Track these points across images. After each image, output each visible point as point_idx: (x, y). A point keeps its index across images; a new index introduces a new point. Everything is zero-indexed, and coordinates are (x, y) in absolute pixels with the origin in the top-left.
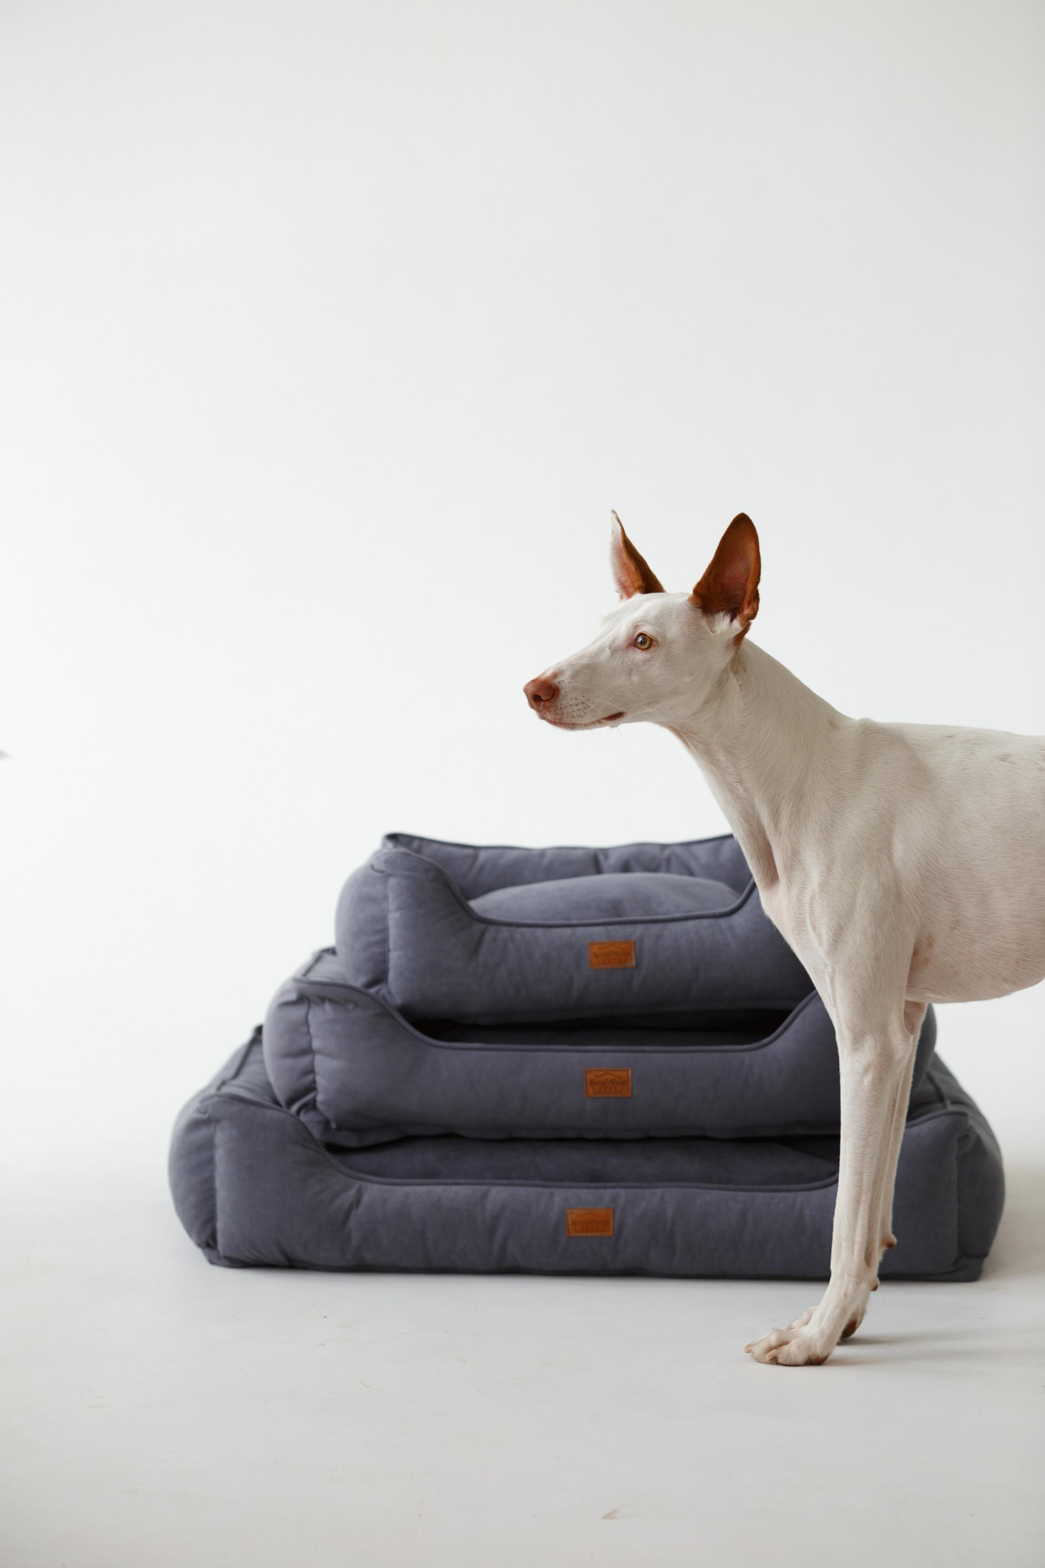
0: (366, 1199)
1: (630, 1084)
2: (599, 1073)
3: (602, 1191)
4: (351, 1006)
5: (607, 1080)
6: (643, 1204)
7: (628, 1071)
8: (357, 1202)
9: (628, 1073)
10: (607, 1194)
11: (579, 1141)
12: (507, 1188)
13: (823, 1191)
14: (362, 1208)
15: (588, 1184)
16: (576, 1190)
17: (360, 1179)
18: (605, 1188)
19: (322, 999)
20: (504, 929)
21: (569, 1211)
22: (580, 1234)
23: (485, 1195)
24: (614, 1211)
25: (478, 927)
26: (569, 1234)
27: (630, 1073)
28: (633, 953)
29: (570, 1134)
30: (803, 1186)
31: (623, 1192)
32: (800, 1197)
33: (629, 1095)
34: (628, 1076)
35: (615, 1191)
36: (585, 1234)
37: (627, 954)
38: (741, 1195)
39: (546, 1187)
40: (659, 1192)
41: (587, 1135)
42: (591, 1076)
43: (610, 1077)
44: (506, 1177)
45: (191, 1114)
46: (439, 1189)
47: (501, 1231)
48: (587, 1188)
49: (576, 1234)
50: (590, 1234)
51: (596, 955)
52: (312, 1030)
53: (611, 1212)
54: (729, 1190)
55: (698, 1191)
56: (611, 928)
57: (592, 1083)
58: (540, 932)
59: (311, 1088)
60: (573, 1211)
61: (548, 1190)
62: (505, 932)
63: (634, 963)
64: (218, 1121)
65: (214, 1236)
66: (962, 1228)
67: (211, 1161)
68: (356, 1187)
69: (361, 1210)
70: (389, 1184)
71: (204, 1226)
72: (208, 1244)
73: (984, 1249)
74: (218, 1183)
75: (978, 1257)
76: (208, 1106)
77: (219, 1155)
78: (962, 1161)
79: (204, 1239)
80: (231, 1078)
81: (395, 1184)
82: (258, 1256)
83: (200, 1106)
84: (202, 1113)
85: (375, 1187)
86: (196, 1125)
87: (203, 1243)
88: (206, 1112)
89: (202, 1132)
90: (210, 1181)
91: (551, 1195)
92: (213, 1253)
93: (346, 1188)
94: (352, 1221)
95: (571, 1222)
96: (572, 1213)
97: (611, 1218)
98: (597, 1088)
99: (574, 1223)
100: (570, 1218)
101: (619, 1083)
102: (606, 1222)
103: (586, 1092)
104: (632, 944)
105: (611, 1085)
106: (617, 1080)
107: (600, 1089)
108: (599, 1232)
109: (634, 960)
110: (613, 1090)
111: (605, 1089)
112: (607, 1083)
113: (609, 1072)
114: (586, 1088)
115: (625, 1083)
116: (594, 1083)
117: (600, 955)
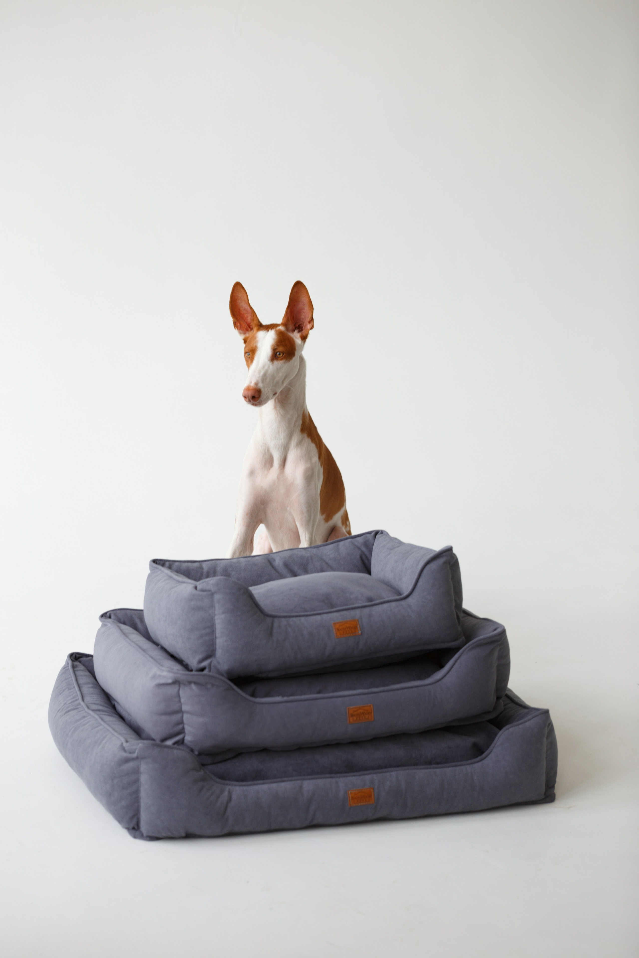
1: (373, 713)
2: (355, 709)
3: (363, 777)
4: (209, 686)
6: (388, 784)
8: (230, 799)
10: (367, 778)
12: (312, 781)
16: (349, 778)
19: (190, 683)
20: (283, 619)
22: (357, 805)
24: (373, 789)
25: (269, 620)
26: (351, 805)
28: (358, 626)
31: (375, 776)
32: (469, 768)
33: (373, 720)
34: (372, 709)
35: (371, 776)
36: (359, 804)
37: (355, 628)
39: (331, 778)
40: (394, 774)
42: (351, 712)
43: (361, 711)
44: (309, 773)
47: (312, 807)
49: (354, 805)
50: (362, 804)
51: (338, 630)
52: (182, 700)
53: (372, 790)
56: (342, 613)
58: (303, 619)
59: (182, 730)
61: (334, 779)
62: (284, 621)
63: (360, 632)
64: (143, 758)
65: (138, 824)
66: (547, 773)
67: (137, 781)
68: (227, 790)
69: (233, 803)
70: (245, 786)
71: (132, 818)
72: (134, 828)
73: (554, 782)
74: (143, 794)
75: (553, 787)
76: (135, 750)
77: (144, 778)
78: (547, 737)
79: (132, 825)
80: (83, 700)
81: (248, 785)
82: (169, 834)
83: (126, 748)
84: (130, 753)
85: (237, 788)
86: (127, 760)
87: (131, 828)
88: (134, 752)
89: (131, 765)
90: (137, 792)
91: (337, 783)
92: (137, 833)
93: (222, 792)
94: (229, 811)
95: (351, 798)
96: (351, 793)
97: (372, 793)
98: (355, 718)
99: (353, 798)
100: (350, 796)
101: (367, 714)
102: (370, 796)
103: (349, 721)
104: (357, 621)
105: (363, 715)
106: (366, 712)
107: (357, 718)
108: (367, 802)
109: (359, 630)
110: (364, 718)
111: (360, 718)
112: (360, 715)
113: (362, 708)
114: (349, 719)
115: (370, 713)
116: (353, 715)
117: (341, 629)
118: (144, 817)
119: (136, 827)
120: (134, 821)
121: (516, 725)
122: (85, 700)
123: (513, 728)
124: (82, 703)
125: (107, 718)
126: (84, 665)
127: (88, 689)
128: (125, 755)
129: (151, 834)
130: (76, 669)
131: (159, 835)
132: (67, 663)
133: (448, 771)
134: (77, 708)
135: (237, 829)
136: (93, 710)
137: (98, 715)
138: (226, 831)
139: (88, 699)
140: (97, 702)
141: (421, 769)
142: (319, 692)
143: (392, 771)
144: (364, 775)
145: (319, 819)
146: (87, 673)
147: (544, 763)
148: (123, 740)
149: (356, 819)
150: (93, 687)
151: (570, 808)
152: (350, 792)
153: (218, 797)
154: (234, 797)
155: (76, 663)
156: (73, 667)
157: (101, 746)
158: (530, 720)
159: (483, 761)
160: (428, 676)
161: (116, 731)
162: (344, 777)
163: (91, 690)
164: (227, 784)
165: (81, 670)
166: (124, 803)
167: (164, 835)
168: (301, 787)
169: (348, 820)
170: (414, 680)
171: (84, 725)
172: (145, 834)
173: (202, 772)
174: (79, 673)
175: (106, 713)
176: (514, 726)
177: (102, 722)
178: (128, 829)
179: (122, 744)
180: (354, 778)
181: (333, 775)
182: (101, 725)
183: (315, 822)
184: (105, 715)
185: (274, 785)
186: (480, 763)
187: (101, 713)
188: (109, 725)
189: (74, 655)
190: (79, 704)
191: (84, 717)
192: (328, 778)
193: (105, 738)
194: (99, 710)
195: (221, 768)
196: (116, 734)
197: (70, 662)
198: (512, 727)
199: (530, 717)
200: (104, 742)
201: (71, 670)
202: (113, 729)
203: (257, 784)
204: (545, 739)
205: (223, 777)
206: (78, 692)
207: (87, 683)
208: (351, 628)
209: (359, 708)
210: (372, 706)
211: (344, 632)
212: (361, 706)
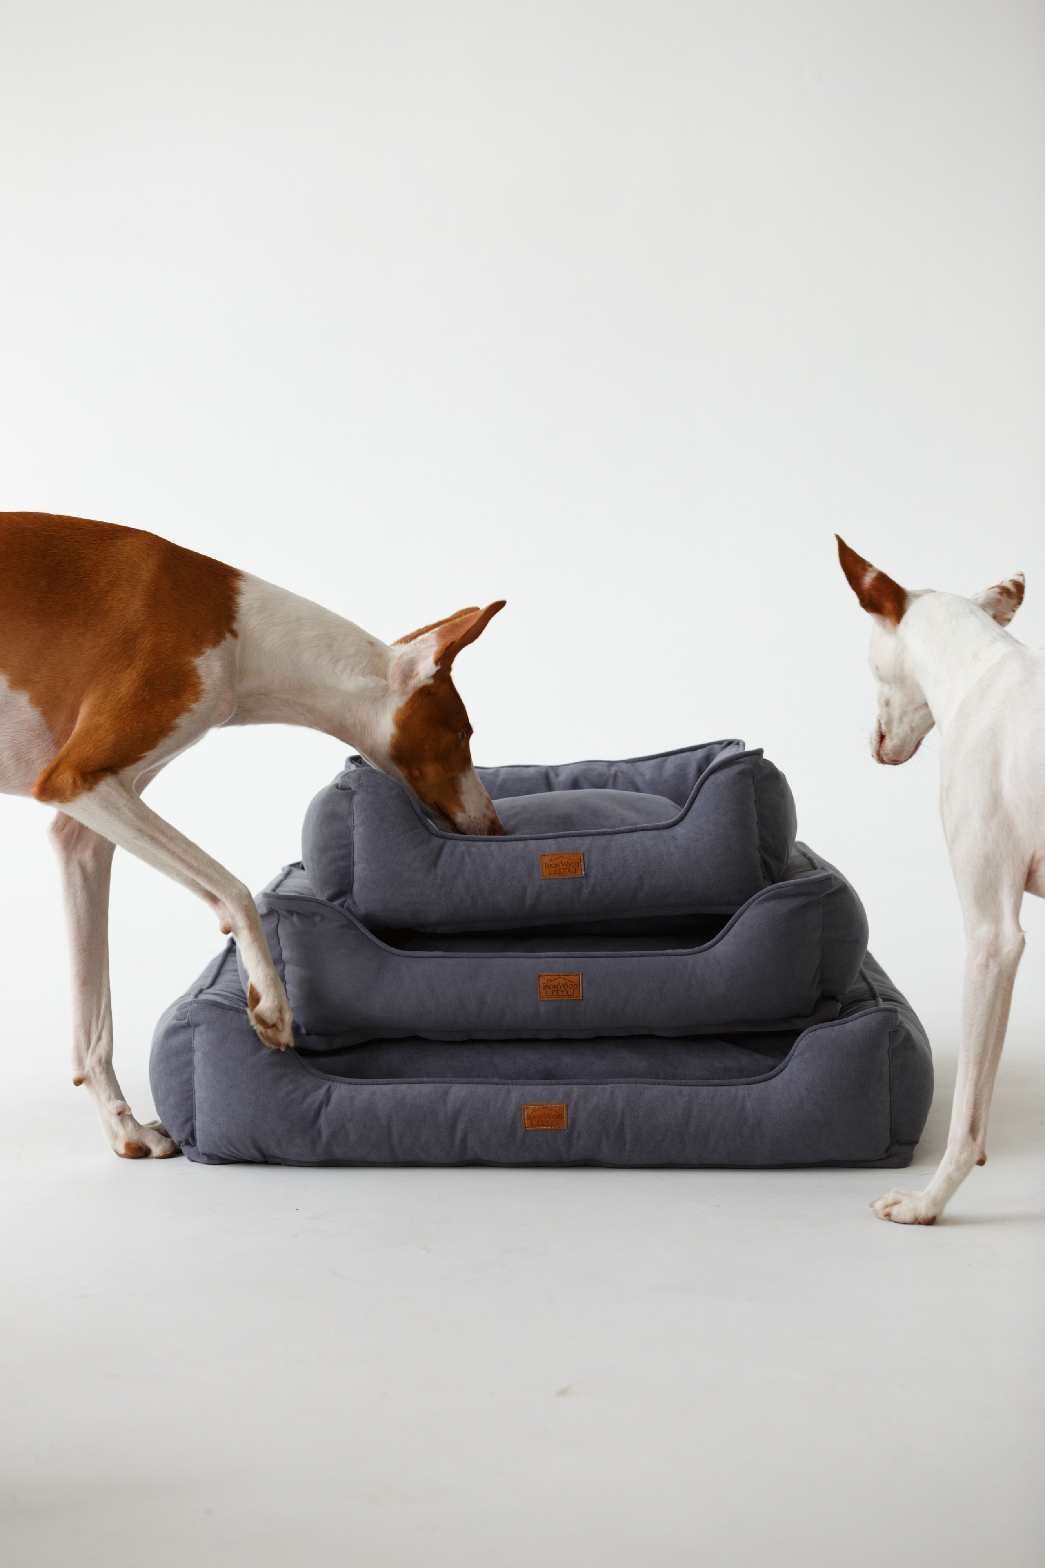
0: (335, 1097)
1: (581, 986)
2: (551, 978)
3: (556, 1087)
4: (318, 920)
5: (559, 984)
6: (595, 1099)
7: (578, 975)
8: (327, 1100)
9: (579, 977)
10: (561, 1090)
11: (534, 1041)
12: (467, 1086)
13: (763, 1084)
14: (330, 1107)
15: (543, 1081)
16: (531, 1087)
17: (329, 1080)
18: (559, 1084)
21: (525, 1107)
22: (536, 1128)
23: (446, 1093)
24: (567, 1106)
25: (436, 841)
26: (526, 1128)
27: (581, 977)
28: (582, 864)
29: (526, 1035)
30: (745, 1080)
32: (742, 1090)
33: (581, 998)
34: (579, 979)
35: (569, 1087)
36: (541, 1128)
38: (686, 1090)
39: (503, 1084)
40: (609, 1087)
41: (542, 1036)
42: (543, 981)
43: (562, 981)
44: (465, 1075)
45: (170, 1021)
46: (403, 1087)
47: (461, 1126)
48: (542, 1085)
49: (532, 1128)
50: (545, 1128)
51: (547, 866)
52: (282, 943)
53: (564, 1107)
54: (675, 1085)
55: (646, 1086)
57: (545, 988)
58: (494, 845)
60: (530, 1107)
61: (505, 1087)
62: (462, 846)
63: (583, 873)
64: (196, 1025)
66: (894, 1117)
67: (189, 1064)
68: (325, 1086)
70: (357, 1084)
71: (184, 1125)
72: (187, 1142)
74: (198, 1084)
76: (187, 1012)
77: (198, 1057)
78: (893, 1055)
81: (361, 1084)
83: (177, 1013)
84: (181, 1019)
85: (344, 1086)
86: (176, 1031)
88: (185, 1018)
89: (182, 1036)
90: (189, 1082)
91: (509, 1092)
93: (315, 1088)
94: (323, 1118)
95: (527, 1117)
96: (528, 1109)
97: (564, 1112)
98: (550, 992)
99: (530, 1117)
100: (527, 1113)
101: (571, 987)
102: (560, 1117)
103: (540, 995)
104: (581, 854)
105: (563, 988)
106: (569, 983)
107: (553, 993)
108: (553, 1125)
109: (583, 870)
110: (565, 993)
111: (557, 993)
112: (559, 987)
113: (561, 976)
114: (540, 992)
115: (576, 987)
116: (547, 987)
117: (551, 866)
118: (201, 1120)
128: (174, 1022)
133: (703, 1092)
135: (339, 1153)
138: (320, 1153)
145: (476, 1150)
153: (307, 1095)
166: (172, 1100)
203: (378, 1083)
208: (568, 865)
209: (558, 977)
210: (580, 975)
211: (555, 871)
212: (561, 974)
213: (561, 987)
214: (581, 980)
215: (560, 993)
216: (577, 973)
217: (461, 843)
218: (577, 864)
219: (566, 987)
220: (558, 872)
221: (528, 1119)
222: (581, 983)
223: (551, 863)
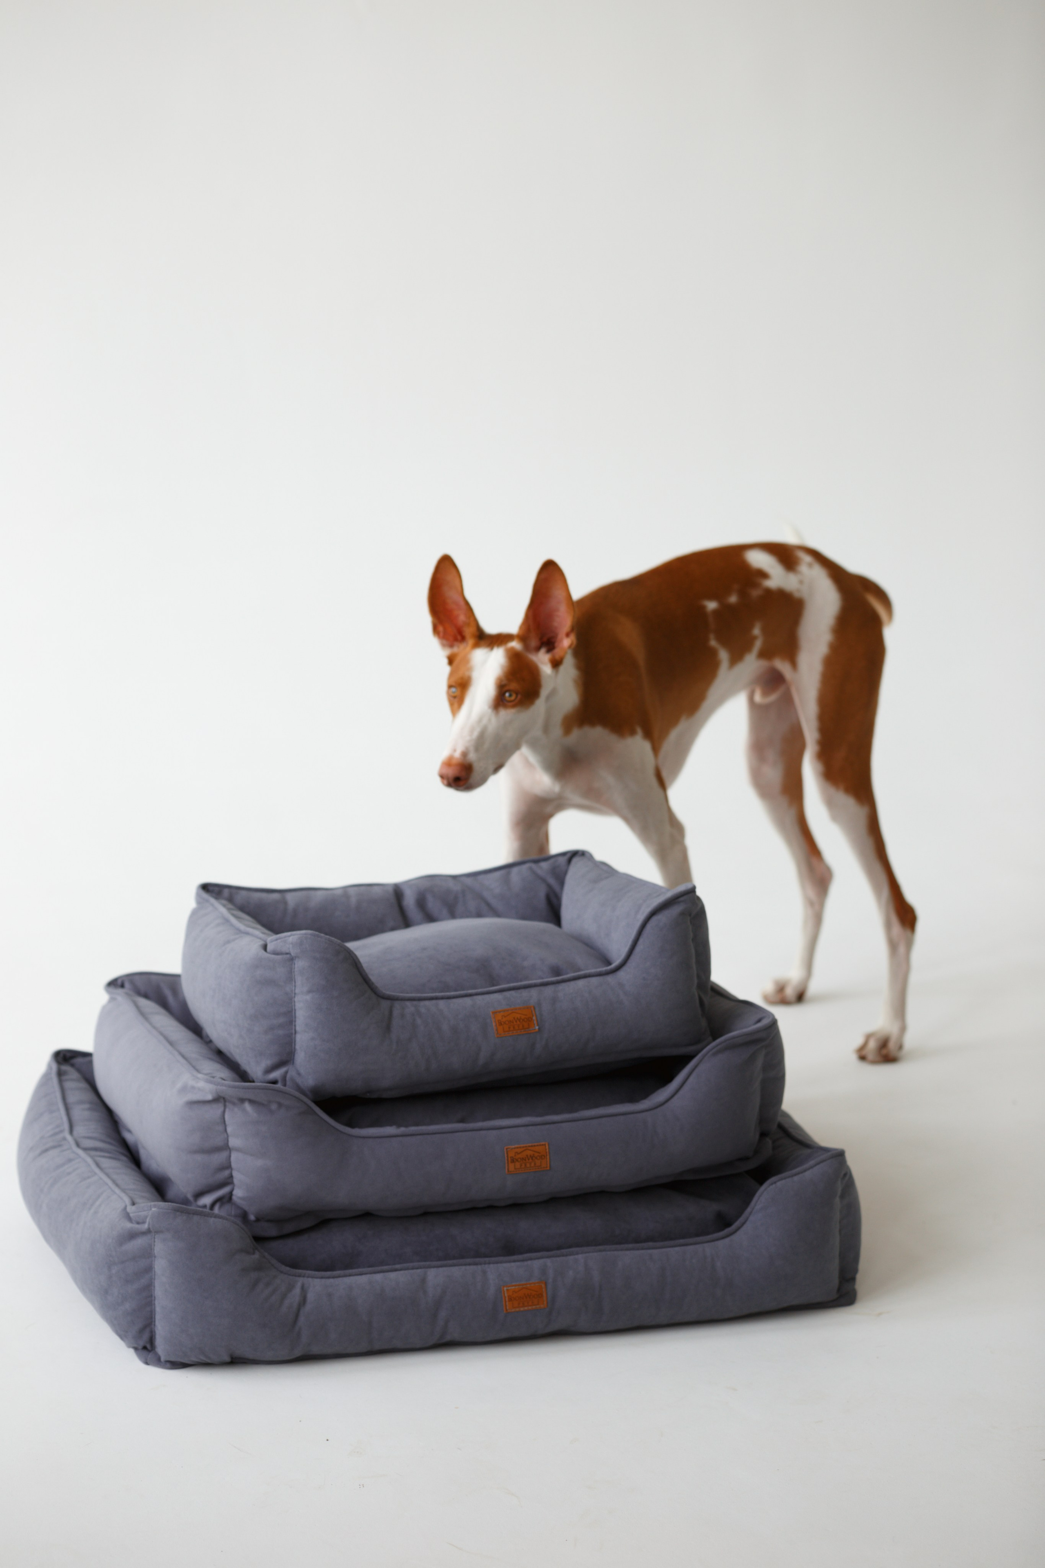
1: (548, 1157)
2: (519, 1150)
4: (274, 1107)
5: (527, 1155)
6: (570, 1274)
7: (545, 1145)
8: (304, 1300)
9: (546, 1147)
10: (535, 1265)
12: (441, 1269)
16: (505, 1265)
19: (242, 1100)
22: (517, 1310)
23: (425, 1278)
24: (546, 1284)
25: (385, 1005)
26: (508, 1310)
27: (547, 1147)
28: (534, 1018)
31: (548, 1262)
32: (710, 1248)
33: (548, 1168)
34: (546, 1149)
35: (542, 1261)
36: (522, 1309)
38: (656, 1252)
39: (476, 1264)
40: (581, 1258)
42: (511, 1154)
43: (529, 1153)
44: (438, 1256)
48: (517, 1261)
49: (513, 1310)
50: (526, 1308)
51: (500, 1023)
52: (229, 1130)
53: (543, 1286)
54: (645, 1249)
55: (620, 1255)
56: (508, 994)
57: (513, 1161)
58: (442, 1004)
59: (229, 1181)
60: (509, 1288)
61: (479, 1267)
62: (410, 1007)
63: (537, 1027)
64: (157, 1232)
65: (152, 1340)
66: (842, 1256)
67: (149, 1269)
68: (299, 1285)
69: (308, 1307)
70: (329, 1278)
71: (141, 1331)
72: (145, 1348)
73: (855, 1270)
74: (159, 1291)
75: (853, 1279)
76: (146, 1217)
77: (160, 1265)
78: (842, 1197)
79: (141, 1343)
80: (71, 1131)
81: (334, 1277)
82: (203, 1359)
83: (131, 1215)
84: (138, 1223)
85: (317, 1281)
86: (132, 1236)
87: (140, 1347)
88: (144, 1222)
89: (139, 1242)
90: (149, 1287)
91: (484, 1272)
92: (151, 1356)
93: (291, 1287)
94: (302, 1320)
95: (507, 1299)
96: (507, 1290)
97: (544, 1290)
99: (510, 1299)
100: (506, 1295)
101: (538, 1158)
102: (540, 1296)
103: (508, 1169)
104: (532, 1009)
105: (531, 1160)
106: (536, 1154)
107: (521, 1165)
108: (535, 1305)
109: (536, 1025)
110: (533, 1164)
111: (526, 1165)
112: (527, 1159)
113: (530, 1148)
114: (508, 1166)
115: (543, 1157)
116: (515, 1160)
117: (505, 1023)
118: (161, 1329)
119: (148, 1346)
120: (146, 1336)
121: (789, 1177)
122: (75, 1133)
123: (783, 1182)
124: (69, 1137)
125: (106, 1163)
126: (79, 1071)
127: (81, 1112)
128: (129, 1225)
129: (173, 1359)
130: (64, 1078)
131: (185, 1361)
132: (50, 1067)
133: (674, 1253)
134: (60, 1146)
135: (316, 1350)
136: (85, 1149)
137: (92, 1157)
138: (298, 1353)
139: (79, 1130)
140: (94, 1135)
141: (627, 1250)
142: (462, 1121)
143: (577, 1254)
144: (531, 1259)
145: (455, 1334)
146: (83, 1085)
147: (836, 1240)
148: (127, 1200)
149: (516, 1333)
150: (89, 1109)
151: (880, 1314)
152: (505, 1289)
153: (284, 1297)
154: (310, 1296)
155: (65, 1068)
156: (60, 1074)
157: (92, 1211)
158: (812, 1167)
159: (732, 1237)
160: (646, 1095)
161: (117, 1185)
162: (497, 1263)
163: (87, 1114)
164: (299, 1276)
165: (72, 1080)
166: (128, 1306)
167: (194, 1359)
168: (424, 1280)
169: (504, 1335)
170: (622, 1101)
171: (69, 1174)
172: (163, 1359)
173: (257, 1256)
174: (68, 1085)
175: (106, 1154)
176: (785, 1178)
177: (97, 1170)
178: (136, 1349)
179: (125, 1208)
180: (513, 1264)
181: (477, 1260)
182: (95, 1174)
183: (448, 1338)
184: (104, 1157)
185: (378, 1277)
186: (727, 1240)
187: (98, 1153)
188: (107, 1175)
189: (61, 1055)
190: (64, 1139)
191: (70, 1160)
192: (470, 1264)
193: (99, 1196)
194: (96, 1149)
195: (292, 1247)
196: (117, 1190)
197: (55, 1066)
198: (782, 1179)
199: (812, 1163)
200: (98, 1203)
201: (55, 1080)
202: (114, 1182)
203: (350, 1275)
204: (837, 1200)
205: (294, 1264)
206: (65, 1119)
207: (81, 1102)
208: (521, 1021)
209: (525, 1148)
210: (547, 1145)
211: (509, 1028)
212: (528, 1145)
213: (529, 1159)
214: (547, 1150)
215: (528, 1165)
216: (543, 1143)
217: (408, 1003)
218: (530, 1019)
219: (534, 1158)
220: (512, 1029)
221: (509, 1301)
222: (548, 1154)
223: (504, 1019)
